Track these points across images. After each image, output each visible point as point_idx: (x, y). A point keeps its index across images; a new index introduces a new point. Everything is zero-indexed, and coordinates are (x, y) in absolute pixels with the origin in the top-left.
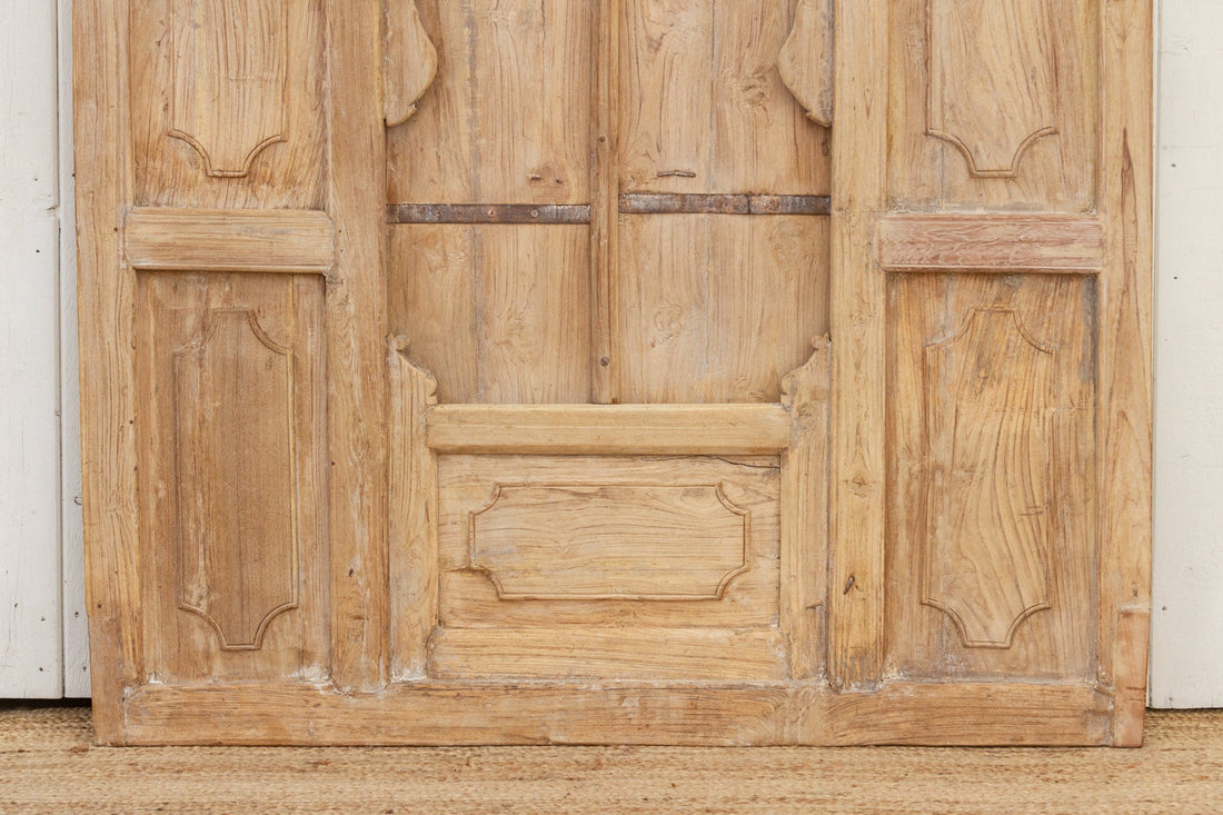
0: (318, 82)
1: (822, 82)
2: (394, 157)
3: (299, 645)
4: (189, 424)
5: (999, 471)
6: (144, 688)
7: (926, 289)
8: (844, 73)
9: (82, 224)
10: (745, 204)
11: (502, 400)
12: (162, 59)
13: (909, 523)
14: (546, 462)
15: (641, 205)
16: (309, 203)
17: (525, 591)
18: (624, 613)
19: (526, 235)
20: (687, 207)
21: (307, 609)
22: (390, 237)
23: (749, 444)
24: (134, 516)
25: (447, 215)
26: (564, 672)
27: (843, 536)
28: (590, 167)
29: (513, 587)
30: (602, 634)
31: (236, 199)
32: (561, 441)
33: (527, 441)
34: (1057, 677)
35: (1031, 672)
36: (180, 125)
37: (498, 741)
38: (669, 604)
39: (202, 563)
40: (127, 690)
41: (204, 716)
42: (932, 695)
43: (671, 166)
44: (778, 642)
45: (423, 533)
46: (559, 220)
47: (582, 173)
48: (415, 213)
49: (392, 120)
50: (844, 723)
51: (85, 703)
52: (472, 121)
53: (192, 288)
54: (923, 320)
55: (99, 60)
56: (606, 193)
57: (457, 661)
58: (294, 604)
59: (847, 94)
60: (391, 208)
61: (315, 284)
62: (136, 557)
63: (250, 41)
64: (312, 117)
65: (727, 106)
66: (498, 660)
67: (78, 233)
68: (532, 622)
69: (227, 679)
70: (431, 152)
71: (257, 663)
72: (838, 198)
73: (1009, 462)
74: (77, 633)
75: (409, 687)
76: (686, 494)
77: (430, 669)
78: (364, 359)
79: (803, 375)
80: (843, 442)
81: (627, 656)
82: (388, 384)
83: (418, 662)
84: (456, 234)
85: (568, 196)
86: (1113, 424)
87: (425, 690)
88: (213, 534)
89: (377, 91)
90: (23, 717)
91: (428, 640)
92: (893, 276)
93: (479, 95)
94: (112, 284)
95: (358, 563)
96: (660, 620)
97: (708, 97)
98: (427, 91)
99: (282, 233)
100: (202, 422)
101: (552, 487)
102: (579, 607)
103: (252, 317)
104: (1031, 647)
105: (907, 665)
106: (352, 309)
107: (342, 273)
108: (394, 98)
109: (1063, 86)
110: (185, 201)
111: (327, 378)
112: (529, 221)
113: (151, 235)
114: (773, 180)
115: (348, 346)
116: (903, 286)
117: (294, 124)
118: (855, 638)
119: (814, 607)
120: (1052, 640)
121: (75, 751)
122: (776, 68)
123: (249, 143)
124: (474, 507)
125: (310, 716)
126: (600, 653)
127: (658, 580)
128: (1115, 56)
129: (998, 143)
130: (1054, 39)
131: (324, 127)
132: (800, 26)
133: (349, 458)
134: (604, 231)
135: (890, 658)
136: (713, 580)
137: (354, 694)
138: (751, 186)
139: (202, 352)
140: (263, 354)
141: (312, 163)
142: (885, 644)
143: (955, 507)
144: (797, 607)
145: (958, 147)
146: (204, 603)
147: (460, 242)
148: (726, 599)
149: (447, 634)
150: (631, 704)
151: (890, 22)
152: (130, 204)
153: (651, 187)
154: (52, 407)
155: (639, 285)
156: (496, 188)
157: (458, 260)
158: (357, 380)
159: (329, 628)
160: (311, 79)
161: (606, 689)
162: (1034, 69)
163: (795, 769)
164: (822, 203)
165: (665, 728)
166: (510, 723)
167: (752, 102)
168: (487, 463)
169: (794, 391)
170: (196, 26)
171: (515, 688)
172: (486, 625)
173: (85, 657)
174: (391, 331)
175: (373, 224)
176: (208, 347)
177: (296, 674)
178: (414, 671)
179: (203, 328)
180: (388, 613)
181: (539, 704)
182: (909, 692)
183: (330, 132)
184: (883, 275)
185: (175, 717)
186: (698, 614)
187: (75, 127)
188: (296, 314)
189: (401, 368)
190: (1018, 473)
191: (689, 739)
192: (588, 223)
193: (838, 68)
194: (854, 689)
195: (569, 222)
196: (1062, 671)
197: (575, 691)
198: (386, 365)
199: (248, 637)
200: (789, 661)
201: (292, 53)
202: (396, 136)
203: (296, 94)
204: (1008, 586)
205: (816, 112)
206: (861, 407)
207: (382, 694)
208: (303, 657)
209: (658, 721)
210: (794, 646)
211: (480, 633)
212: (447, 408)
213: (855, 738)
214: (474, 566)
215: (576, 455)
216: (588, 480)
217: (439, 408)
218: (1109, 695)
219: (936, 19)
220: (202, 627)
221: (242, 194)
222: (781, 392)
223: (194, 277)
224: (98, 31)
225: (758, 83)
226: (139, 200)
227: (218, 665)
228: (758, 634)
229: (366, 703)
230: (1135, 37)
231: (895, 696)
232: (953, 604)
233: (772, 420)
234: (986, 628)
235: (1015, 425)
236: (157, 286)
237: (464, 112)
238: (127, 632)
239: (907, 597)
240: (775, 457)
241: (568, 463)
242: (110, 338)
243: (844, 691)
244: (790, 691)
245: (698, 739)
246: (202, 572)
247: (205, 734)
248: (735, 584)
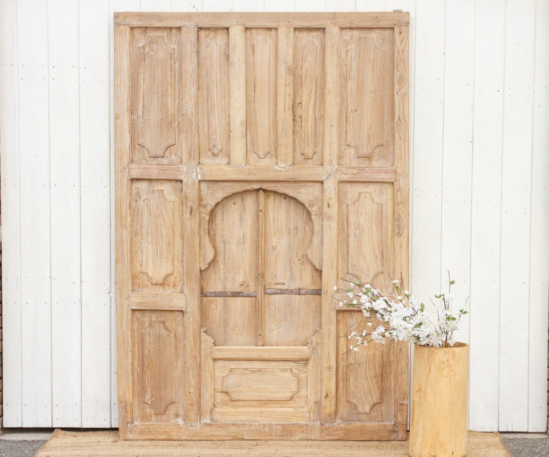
0: (182, 258)
1: (319, 259)
2: (203, 279)
3: (176, 412)
4: (146, 352)
5: (367, 365)
6: (133, 424)
7: (347, 315)
8: (325, 256)
9: (117, 297)
10: (299, 292)
11: (232, 345)
12: (139, 252)
13: (343, 379)
14: (244, 362)
15: (270, 292)
16: (179, 291)
17: (237, 398)
18: (265, 404)
19: (239, 300)
20: (283, 293)
21: (178, 402)
22: (202, 300)
23: (298, 357)
24: (131, 377)
25: (217, 295)
26: (248, 420)
27: (324, 383)
28: (256, 281)
29: (234, 397)
30: (259, 410)
31: (159, 291)
32: (248, 356)
33: (238, 356)
34: (383, 421)
35: (376, 420)
36: (144, 270)
37: (230, 439)
38: (278, 401)
39: (149, 390)
40: (129, 425)
41: (150, 432)
42: (349, 426)
43: (278, 282)
44: (307, 412)
45: (210, 382)
46: (248, 296)
47: (254, 283)
48: (208, 294)
49: (202, 269)
50: (325, 434)
51: (117, 429)
52: (224, 269)
53: (147, 315)
54: (347, 324)
55: (122, 252)
56: (260, 290)
57: (219, 417)
58: (174, 401)
59: (326, 262)
60: (202, 293)
61: (181, 313)
62: (131, 388)
63: (164, 247)
64: (180, 268)
65: (294, 266)
66: (230, 416)
67: (116, 299)
68: (239, 406)
69: (156, 422)
70: (213, 277)
71: (164, 418)
72: (324, 290)
73: (370, 362)
74: (115, 410)
75: (206, 424)
76: (282, 371)
77: (212, 419)
78: (194, 334)
79: (314, 338)
80: (325, 356)
81: (265, 416)
82: (200, 341)
83: (208, 417)
84: (220, 300)
85: (250, 290)
86: (398, 352)
87: (210, 425)
88: (152, 382)
89: (198, 261)
90: (100, 433)
91: (211, 411)
92: (338, 312)
93: (226, 262)
94: (125, 314)
95: (192, 390)
96: (274, 406)
97: (288, 262)
98: (212, 261)
99: (172, 299)
100: (150, 351)
101: (245, 369)
102: (253, 402)
103: (164, 322)
104: (376, 413)
105: (342, 418)
106: (191, 320)
107: (188, 311)
108: (203, 263)
109: (385, 259)
110: (145, 291)
111: (184, 339)
112: (239, 296)
113: (136, 300)
114: (306, 285)
115: (190, 330)
116: (341, 315)
117: (175, 269)
118: (328, 411)
119: (316, 402)
120: (382, 411)
121: (114, 441)
122: (307, 255)
123: (163, 275)
124: (224, 375)
125: (179, 432)
126: (258, 415)
127: (274, 395)
128: (399, 252)
129: (367, 275)
130: (382, 246)
131: (184, 270)
132: (313, 244)
133: (190, 361)
134: (260, 299)
135: (337, 416)
136: (289, 395)
137: (191, 426)
138: (300, 287)
139: (150, 332)
140: (166, 333)
141: (180, 280)
142: (336, 412)
143: (355, 375)
144: (312, 402)
145: (356, 277)
146: (150, 401)
147: (220, 302)
148: (293, 400)
149: (216, 409)
150: (267, 429)
151: (337, 242)
152: (130, 291)
153: (273, 287)
154: (109, 347)
155: (269, 314)
156: (231, 287)
157: (220, 307)
158: (192, 340)
159: (184, 408)
160: (180, 257)
161: (260, 425)
162: (377, 256)
163: (310, 446)
164: (319, 291)
165: (276, 435)
166: (233, 434)
167: (301, 264)
168: (227, 363)
169: (311, 343)
170: (149, 243)
171: (235, 424)
172: (227, 407)
173: (117, 416)
174: (202, 326)
175: (197, 297)
176: (152, 331)
177: (175, 421)
178: (207, 420)
179: (150, 325)
180: (200, 404)
181: (241, 429)
182: (342, 425)
183: (185, 272)
184: (335, 311)
185: (142, 432)
186: (285, 404)
187: (116, 270)
188: (176, 321)
189: (204, 336)
190: (372, 366)
191: (282, 438)
192: (256, 297)
193: (323, 255)
194: (327, 425)
195: (250, 297)
196: (384, 420)
197: (251, 425)
198: (200, 335)
199: (162, 410)
200: (310, 417)
201: (175, 250)
202: (204, 273)
203: (176, 262)
204: (369, 397)
205: (318, 267)
206: (329, 347)
207: (198, 426)
208: (177, 416)
209: (274, 433)
210: (311, 413)
211: (226, 409)
212: (217, 347)
213: (328, 438)
214: (224, 391)
215: (252, 360)
216: (255, 367)
217: (214, 347)
218: (397, 426)
219: (350, 241)
220: (149, 408)
221: (161, 289)
222: (308, 343)
223: (148, 312)
224: (122, 244)
225: (302, 259)
226: (133, 291)
227: (153, 418)
228: (301, 410)
229: (194, 428)
230: (404, 247)
231: (339, 427)
232: (354, 401)
233: (305, 351)
234: (363, 408)
235: (371, 353)
236: (138, 314)
237: (222, 267)
238: (129, 409)
239: (342, 400)
240: (306, 361)
241: (250, 362)
242: (125, 328)
243: (325, 425)
244: (310, 425)
245: (285, 438)
246: (149, 392)
247: (150, 437)
248: (295, 396)
